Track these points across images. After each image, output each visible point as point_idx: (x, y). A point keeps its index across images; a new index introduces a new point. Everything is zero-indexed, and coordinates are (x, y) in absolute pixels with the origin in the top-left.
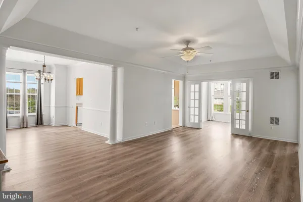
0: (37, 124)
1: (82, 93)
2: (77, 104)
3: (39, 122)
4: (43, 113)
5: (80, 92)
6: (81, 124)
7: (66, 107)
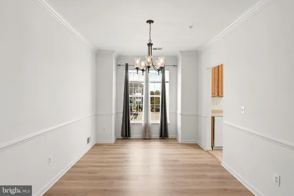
0: (161, 136)
1: (222, 93)
2: (213, 112)
3: (164, 134)
4: (168, 122)
5: (218, 92)
6: (220, 149)
7: (198, 115)
